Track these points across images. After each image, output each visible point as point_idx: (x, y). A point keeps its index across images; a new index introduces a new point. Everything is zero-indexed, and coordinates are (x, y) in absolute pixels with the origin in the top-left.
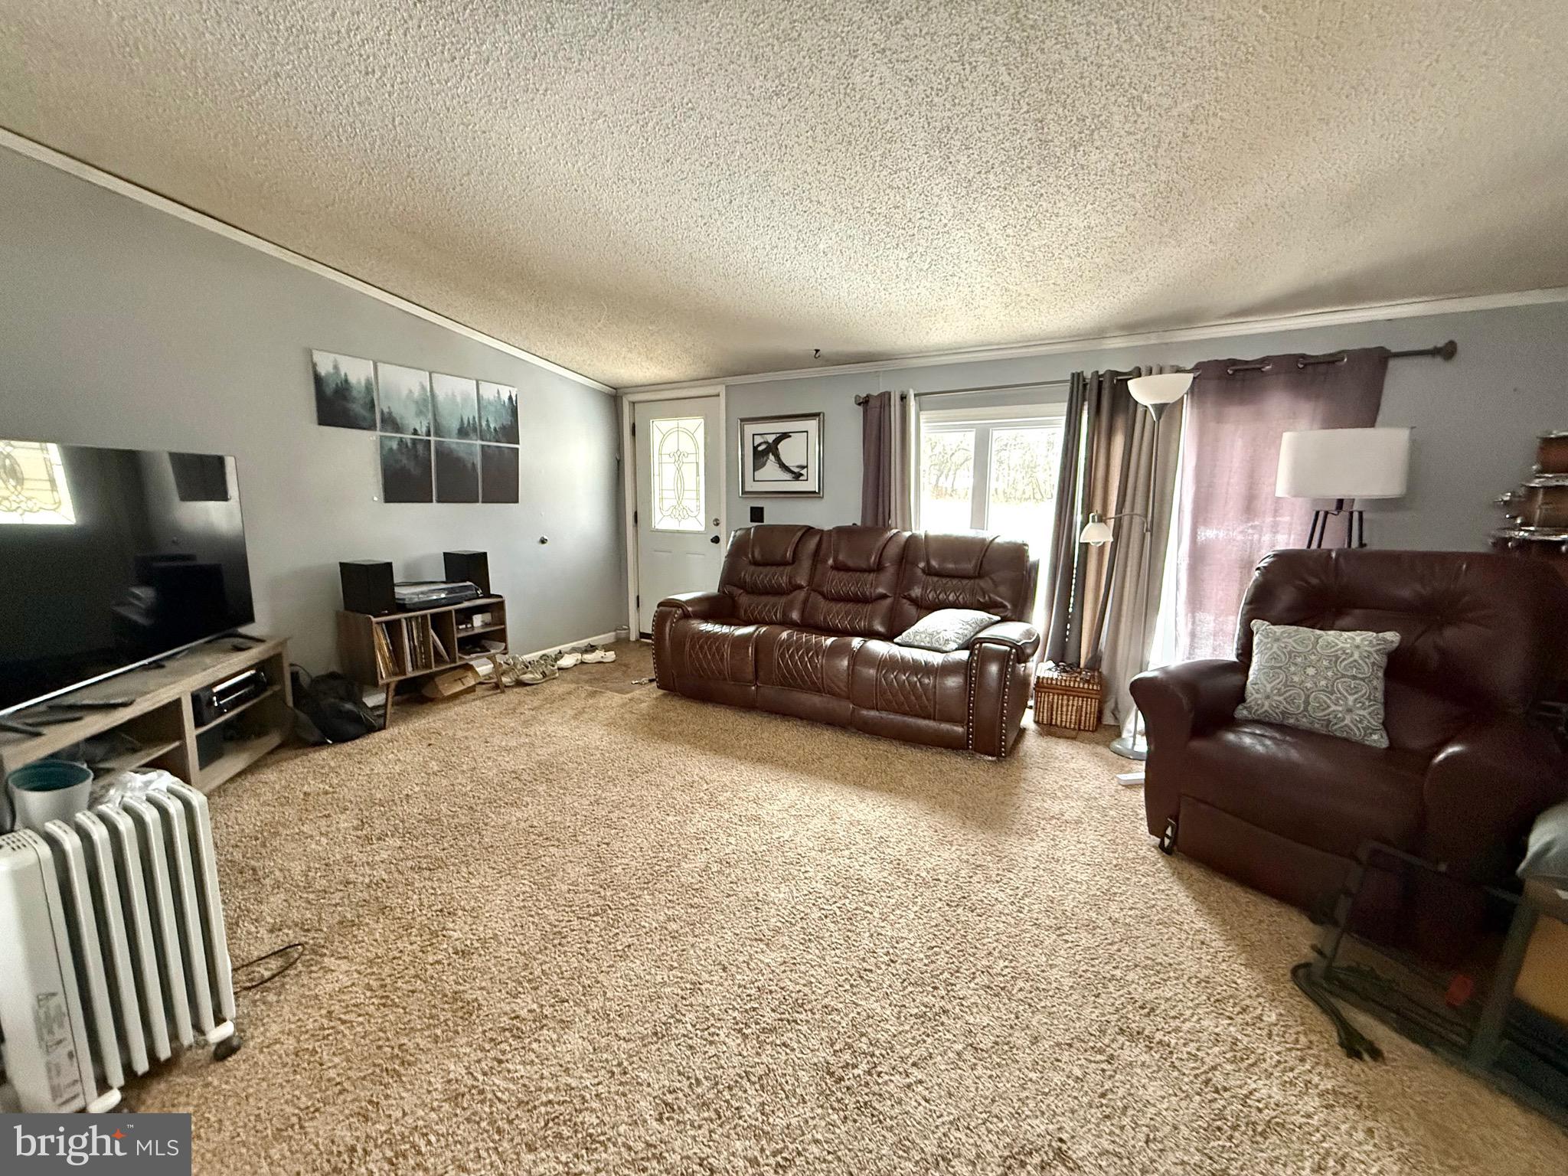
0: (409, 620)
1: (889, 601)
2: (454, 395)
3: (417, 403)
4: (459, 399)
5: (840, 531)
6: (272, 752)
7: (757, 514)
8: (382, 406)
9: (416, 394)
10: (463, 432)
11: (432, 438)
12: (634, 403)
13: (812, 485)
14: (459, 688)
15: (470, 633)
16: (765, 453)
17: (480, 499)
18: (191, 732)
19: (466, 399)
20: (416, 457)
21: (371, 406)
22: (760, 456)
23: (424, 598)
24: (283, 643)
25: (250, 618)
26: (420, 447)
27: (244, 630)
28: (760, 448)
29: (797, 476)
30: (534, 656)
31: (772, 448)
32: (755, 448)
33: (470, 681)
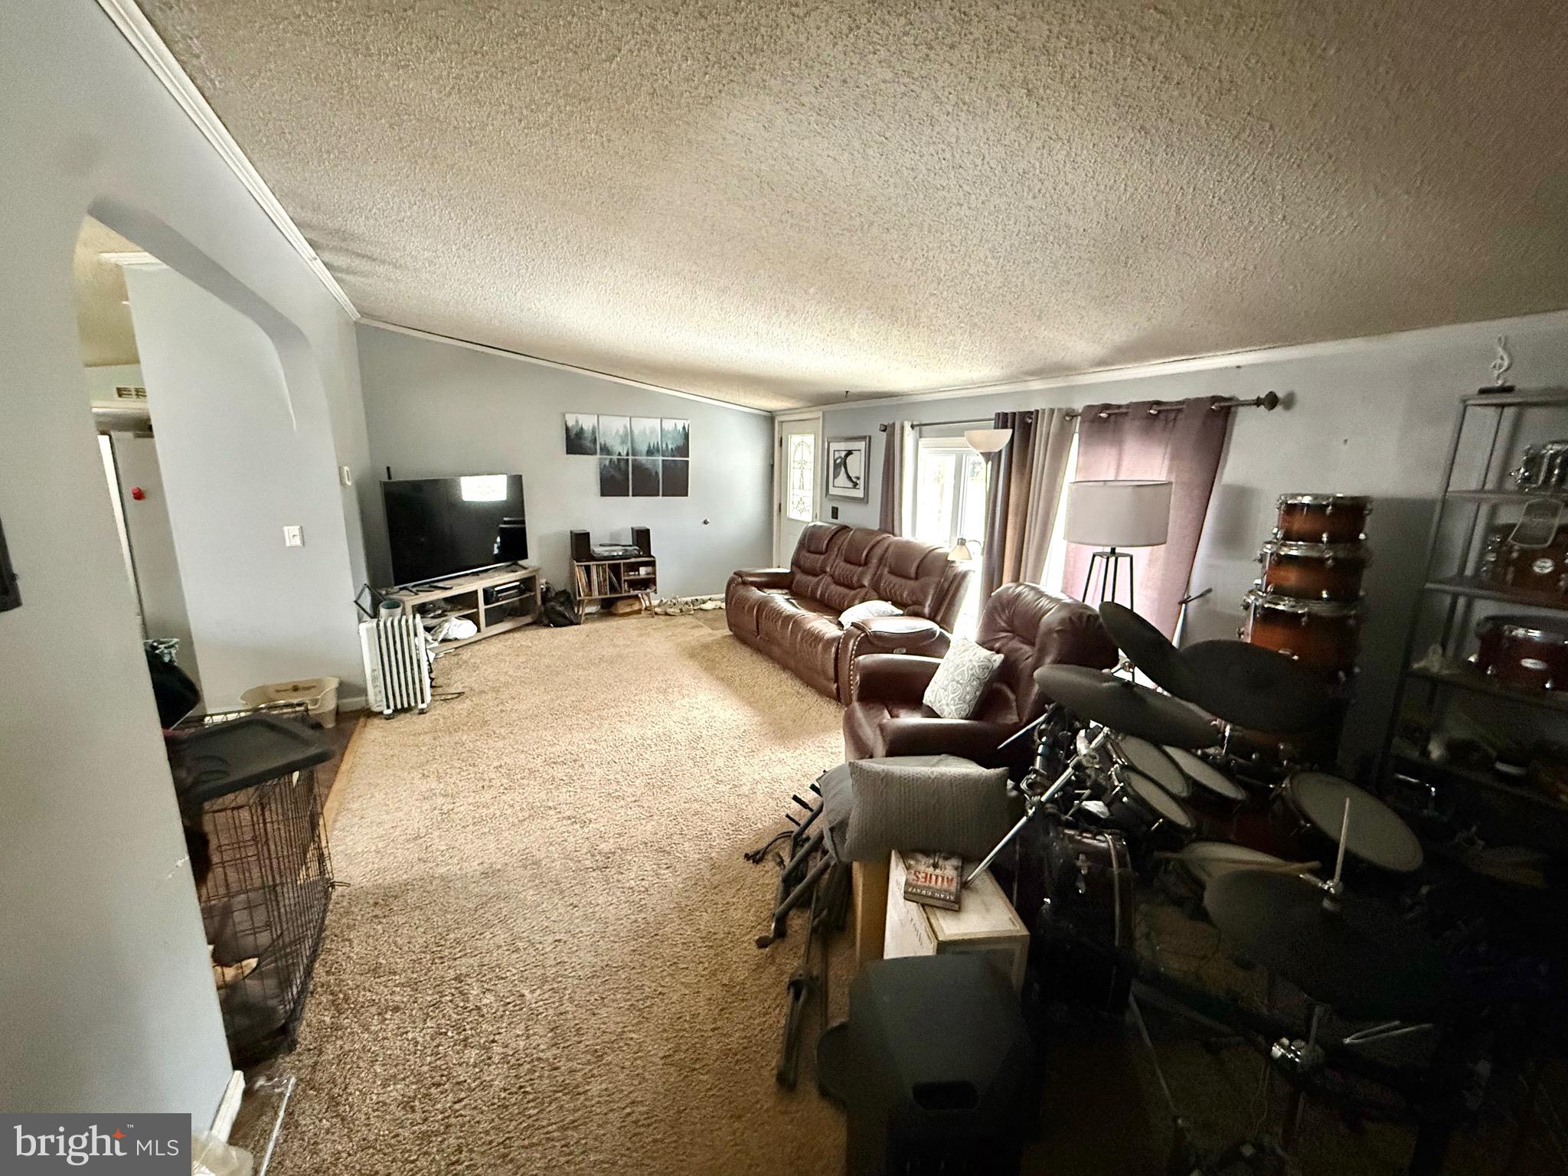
0: (598, 566)
2: (645, 429)
3: (622, 437)
4: (648, 432)
6: (528, 625)
7: (835, 513)
8: (600, 440)
9: (621, 432)
10: (650, 453)
11: (630, 458)
12: (782, 422)
13: (861, 493)
14: (628, 610)
15: (637, 577)
16: (840, 465)
17: (661, 493)
18: (482, 607)
19: (653, 432)
20: (620, 469)
21: (594, 441)
22: (837, 468)
23: (606, 554)
24: (536, 571)
25: (525, 557)
26: (622, 464)
27: (521, 562)
28: (837, 462)
29: (855, 485)
30: (689, 599)
31: (843, 462)
32: (835, 461)
33: (636, 607)
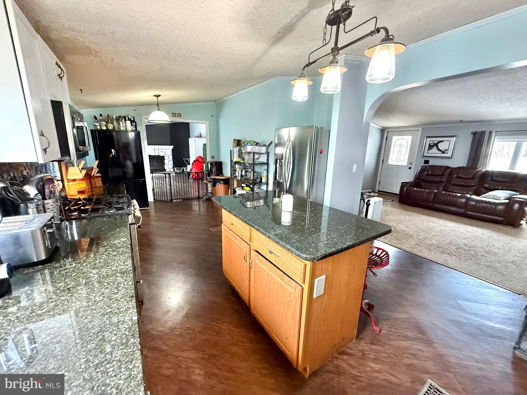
1: (476, 187)
5: (459, 168)
7: (427, 162)
12: (389, 132)
13: (449, 155)
16: (433, 146)
22: (431, 147)
28: (431, 145)
29: (444, 152)
31: (436, 145)
